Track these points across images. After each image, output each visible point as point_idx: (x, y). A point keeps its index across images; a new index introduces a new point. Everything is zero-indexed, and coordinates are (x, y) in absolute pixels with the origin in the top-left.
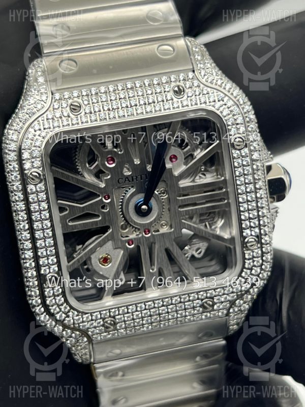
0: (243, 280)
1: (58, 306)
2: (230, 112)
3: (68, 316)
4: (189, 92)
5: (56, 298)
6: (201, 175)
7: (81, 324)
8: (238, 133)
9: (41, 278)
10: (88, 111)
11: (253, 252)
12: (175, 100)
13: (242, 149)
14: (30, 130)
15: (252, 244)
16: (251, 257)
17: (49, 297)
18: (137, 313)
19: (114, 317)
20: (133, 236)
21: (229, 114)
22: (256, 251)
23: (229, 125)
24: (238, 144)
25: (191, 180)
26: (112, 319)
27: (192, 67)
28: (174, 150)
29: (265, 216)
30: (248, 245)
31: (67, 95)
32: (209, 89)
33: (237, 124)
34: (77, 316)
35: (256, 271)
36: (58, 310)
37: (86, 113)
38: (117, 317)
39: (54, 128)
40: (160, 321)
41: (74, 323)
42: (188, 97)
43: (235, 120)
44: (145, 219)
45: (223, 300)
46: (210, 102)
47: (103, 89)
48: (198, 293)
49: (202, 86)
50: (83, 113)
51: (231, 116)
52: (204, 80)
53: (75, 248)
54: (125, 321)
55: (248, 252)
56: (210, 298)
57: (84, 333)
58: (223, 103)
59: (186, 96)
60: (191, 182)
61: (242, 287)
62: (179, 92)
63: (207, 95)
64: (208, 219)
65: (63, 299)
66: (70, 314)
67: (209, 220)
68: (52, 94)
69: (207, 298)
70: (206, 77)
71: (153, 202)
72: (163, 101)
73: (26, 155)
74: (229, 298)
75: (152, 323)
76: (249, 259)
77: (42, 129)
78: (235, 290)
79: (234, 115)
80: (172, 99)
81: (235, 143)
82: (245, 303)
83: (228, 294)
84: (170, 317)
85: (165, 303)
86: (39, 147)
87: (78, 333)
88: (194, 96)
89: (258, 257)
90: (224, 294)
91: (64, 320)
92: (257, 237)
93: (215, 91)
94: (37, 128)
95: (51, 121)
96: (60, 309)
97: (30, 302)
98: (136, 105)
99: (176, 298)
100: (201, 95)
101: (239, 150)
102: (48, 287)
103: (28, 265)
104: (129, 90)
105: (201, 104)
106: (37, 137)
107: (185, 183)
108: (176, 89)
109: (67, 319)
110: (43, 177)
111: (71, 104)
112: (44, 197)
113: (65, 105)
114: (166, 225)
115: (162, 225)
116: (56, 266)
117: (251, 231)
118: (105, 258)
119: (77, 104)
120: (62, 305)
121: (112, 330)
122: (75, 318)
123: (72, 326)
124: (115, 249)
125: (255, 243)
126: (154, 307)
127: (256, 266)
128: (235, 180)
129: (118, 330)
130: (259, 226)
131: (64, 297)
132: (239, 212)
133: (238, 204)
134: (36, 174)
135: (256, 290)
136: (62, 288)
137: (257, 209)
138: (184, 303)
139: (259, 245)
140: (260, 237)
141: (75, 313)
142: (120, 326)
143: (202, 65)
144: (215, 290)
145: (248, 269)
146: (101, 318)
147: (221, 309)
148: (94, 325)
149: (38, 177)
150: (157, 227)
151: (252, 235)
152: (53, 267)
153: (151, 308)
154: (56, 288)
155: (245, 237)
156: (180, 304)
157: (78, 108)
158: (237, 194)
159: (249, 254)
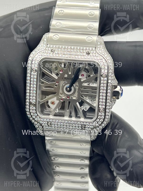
0: (96, 122)
1: (34, 113)
3: (36, 117)
4: (91, 54)
5: (33, 110)
6: (92, 83)
7: (40, 121)
8: (105, 72)
9: (30, 103)
10: (57, 53)
11: (101, 114)
12: (86, 56)
13: (105, 78)
14: (37, 55)
15: (102, 111)
16: (100, 115)
17: (31, 110)
18: (59, 123)
19: (51, 122)
20: (64, 98)
21: (103, 65)
22: (103, 113)
23: (102, 69)
24: (104, 76)
27: (95, 46)
28: (84, 73)
29: (109, 103)
30: (100, 111)
31: (51, 46)
32: (99, 55)
33: (105, 69)
34: (39, 118)
35: (102, 120)
36: (33, 114)
37: (56, 53)
38: (52, 122)
39: (44, 56)
40: (66, 128)
41: (38, 120)
42: (91, 56)
43: (105, 67)
44: (69, 93)
45: (89, 127)
46: (97, 59)
47: (63, 47)
48: (80, 122)
49: (96, 53)
50: (55, 53)
51: (103, 66)
52: (98, 52)
53: (46, 97)
54: (54, 125)
55: (100, 113)
56: (84, 125)
57: (41, 125)
58: (102, 61)
59: (90, 56)
61: (96, 124)
62: (88, 54)
63: (97, 57)
64: (91, 99)
65: (35, 112)
66: (37, 117)
68: (47, 45)
69: (83, 125)
70: (99, 51)
71: (73, 88)
72: (82, 55)
73: (33, 62)
74: (91, 127)
75: (64, 128)
76: (100, 116)
77: (41, 55)
78: (93, 125)
79: (104, 66)
80: (85, 56)
81: (103, 75)
83: (91, 126)
84: (70, 128)
85: (68, 123)
86: (38, 61)
87: (39, 124)
88: (93, 56)
89: (103, 116)
90: (89, 125)
91: (35, 118)
92: (104, 109)
93: (100, 56)
94: (39, 55)
95: (44, 53)
96: (34, 114)
97: (26, 110)
98: (73, 55)
99: (73, 122)
100: (95, 56)
101: (103, 78)
102: (31, 106)
103: (27, 97)
104: (72, 49)
105: (94, 59)
106: (38, 57)
107: (86, 84)
108: (88, 52)
109: (36, 118)
110: (37, 71)
111: (52, 50)
112: (36, 77)
113: (50, 49)
114: (75, 97)
115: (74, 97)
116: (35, 100)
117: (102, 106)
118: (53, 102)
119: (54, 50)
120: (35, 113)
121: (50, 126)
122: (38, 119)
123: (37, 121)
124: (57, 100)
125: (103, 111)
126: (65, 123)
127: (102, 119)
128: (100, 88)
129: (52, 127)
130: (106, 106)
131: (36, 111)
132: (99, 99)
133: (99, 96)
134: (35, 69)
135: (101, 127)
136: (36, 108)
137: (106, 99)
138: (75, 124)
139: (104, 112)
140: (105, 109)
141: (39, 117)
142: (53, 126)
143: (99, 46)
144: (86, 123)
145: (99, 119)
146: (47, 121)
147: (88, 130)
148: (44, 123)
149: (35, 70)
150: (72, 96)
151: (102, 108)
152: (34, 100)
153: (64, 123)
154: (34, 107)
155: (99, 108)
156: (74, 124)
157: (54, 51)
158: (99, 92)
159: (100, 114)
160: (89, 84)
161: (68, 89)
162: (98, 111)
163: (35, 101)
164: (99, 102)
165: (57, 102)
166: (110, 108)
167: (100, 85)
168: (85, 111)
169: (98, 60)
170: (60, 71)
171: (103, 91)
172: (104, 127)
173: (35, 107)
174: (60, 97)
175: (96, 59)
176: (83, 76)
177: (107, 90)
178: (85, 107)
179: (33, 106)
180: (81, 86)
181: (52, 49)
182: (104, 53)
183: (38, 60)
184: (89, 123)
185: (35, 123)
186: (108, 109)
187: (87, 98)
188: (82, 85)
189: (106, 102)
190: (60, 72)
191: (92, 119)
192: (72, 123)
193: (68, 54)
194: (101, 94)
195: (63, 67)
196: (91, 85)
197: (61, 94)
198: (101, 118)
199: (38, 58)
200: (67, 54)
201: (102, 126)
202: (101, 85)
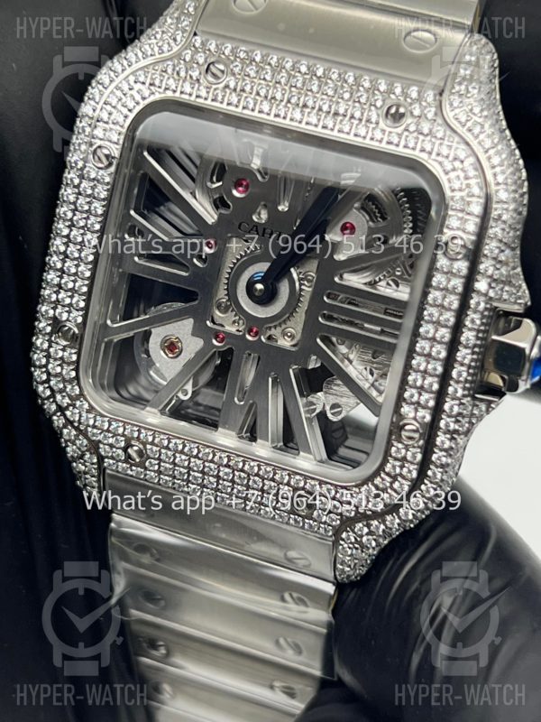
0: (373, 489)
1: (63, 380)
2: (464, 187)
3: (74, 405)
4: (408, 120)
5: (65, 365)
6: (391, 283)
7: (90, 429)
8: (463, 230)
9: (55, 325)
10: (232, 85)
11: (407, 450)
12: (382, 125)
13: (457, 260)
14: (131, 77)
15: (412, 434)
16: (399, 456)
17: (55, 359)
18: (183, 457)
19: (145, 444)
20: (232, 329)
22: (414, 450)
23: (450, 208)
25: (368, 280)
26: (141, 446)
27: (442, 84)
28: (356, 217)
29: (458, 399)
30: (404, 433)
31: (213, 45)
33: (467, 213)
34: (88, 411)
35: (402, 486)
36: (61, 386)
37: (226, 87)
38: (148, 447)
39: (166, 89)
40: (217, 490)
41: (80, 422)
42: (406, 130)
43: (468, 204)
44: (259, 308)
46: (438, 155)
47: (275, 59)
48: (291, 474)
49: (440, 121)
50: (223, 85)
51: (463, 194)
52: (451, 115)
54: (160, 460)
55: (400, 446)
57: (94, 446)
58: (461, 166)
59: (403, 127)
60: (365, 284)
62: (395, 116)
63: (438, 142)
64: (373, 363)
65: (73, 373)
66: (78, 403)
67: (375, 365)
68: (195, 34)
69: (304, 489)
70: (458, 111)
71: (284, 288)
72: (360, 120)
74: (341, 510)
75: (203, 486)
76: (396, 459)
77: (147, 84)
79: (469, 195)
80: (377, 123)
82: (370, 533)
83: (341, 503)
84: (235, 491)
85: (231, 463)
86: (131, 111)
87: (85, 442)
88: (415, 134)
89: (412, 463)
90: (334, 498)
91: (67, 408)
92: (423, 426)
93: (457, 139)
94: (142, 79)
95: (167, 76)
96: (65, 387)
98: (313, 108)
99: (252, 464)
100: (429, 138)
101: (451, 259)
102: (57, 343)
103: (46, 293)
104: (314, 78)
105: (422, 151)
106: (134, 93)
107: (355, 280)
108: (393, 110)
109: (71, 408)
110: (115, 162)
111: (213, 63)
112: (104, 195)
113: (201, 61)
114: (292, 337)
115: (284, 334)
116: (81, 313)
117: (416, 410)
118: (172, 343)
119: (222, 67)
120: (71, 381)
121: (137, 465)
122: (84, 414)
123: (76, 424)
124: (193, 335)
125: (416, 435)
126: (212, 461)
127: (404, 477)
128: (421, 309)
129: (146, 469)
130: (437, 411)
131: (77, 370)
132: (408, 368)
133: (411, 353)
134: (106, 152)
135: (397, 521)
136: (79, 354)
137: (445, 379)
138: (263, 479)
139: (421, 442)
140: (431, 430)
141: (86, 406)
142: (151, 465)
143: (463, 87)
144: (321, 483)
145: (388, 474)
146: (123, 435)
147: (325, 523)
148: (111, 441)
149: (107, 156)
150: (276, 332)
151: (415, 419)
152: (75, 313)
153: (207, 461)
154: (69, 350)
155: (401, 417)
156: (257, 478)
157: (219, 74)
158: (416, 335)
159: (397, 449)
160: (373, 284)
161: (259, 286)
162: (391, 433)
163: (80, 320)
164: (404, 383)
165: (192, 345)
166: (456, 431)
167: (425, 294)
168: (330, 421)
169: (440, 159)
170: (237, 184)
171: (437, 331)
172: (411, 521)
173: (73, 351)
174: (213, 322)
175: (430, 153)
176: (348, 231)
177: (457, 329)
178: (332, 400)
179: (65, 343)
180: (325, 285)
181: (209, 61)
182: (482, 126)
183: (131, 104)
184: (336, 486)
185: (65, 431)
186: (445, 433)
187: (351, 357)
188: (336, 279)
189: (441, 396)
190: (235, 193)
191: (354, 467)
192: (252, 468)
193: (289, 101)
194: (422, 345)
195: (256, 167)
196: (385, 289)
197: (219, 307)
198: (401, 475)
199: (131, 92)
200: (285, 101)
201: (399, 518)
202: (430, 298)
